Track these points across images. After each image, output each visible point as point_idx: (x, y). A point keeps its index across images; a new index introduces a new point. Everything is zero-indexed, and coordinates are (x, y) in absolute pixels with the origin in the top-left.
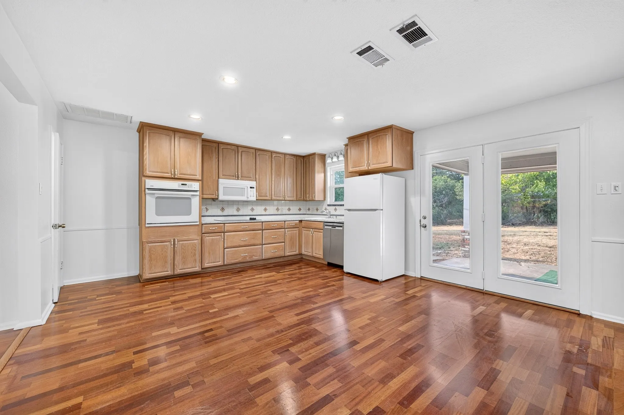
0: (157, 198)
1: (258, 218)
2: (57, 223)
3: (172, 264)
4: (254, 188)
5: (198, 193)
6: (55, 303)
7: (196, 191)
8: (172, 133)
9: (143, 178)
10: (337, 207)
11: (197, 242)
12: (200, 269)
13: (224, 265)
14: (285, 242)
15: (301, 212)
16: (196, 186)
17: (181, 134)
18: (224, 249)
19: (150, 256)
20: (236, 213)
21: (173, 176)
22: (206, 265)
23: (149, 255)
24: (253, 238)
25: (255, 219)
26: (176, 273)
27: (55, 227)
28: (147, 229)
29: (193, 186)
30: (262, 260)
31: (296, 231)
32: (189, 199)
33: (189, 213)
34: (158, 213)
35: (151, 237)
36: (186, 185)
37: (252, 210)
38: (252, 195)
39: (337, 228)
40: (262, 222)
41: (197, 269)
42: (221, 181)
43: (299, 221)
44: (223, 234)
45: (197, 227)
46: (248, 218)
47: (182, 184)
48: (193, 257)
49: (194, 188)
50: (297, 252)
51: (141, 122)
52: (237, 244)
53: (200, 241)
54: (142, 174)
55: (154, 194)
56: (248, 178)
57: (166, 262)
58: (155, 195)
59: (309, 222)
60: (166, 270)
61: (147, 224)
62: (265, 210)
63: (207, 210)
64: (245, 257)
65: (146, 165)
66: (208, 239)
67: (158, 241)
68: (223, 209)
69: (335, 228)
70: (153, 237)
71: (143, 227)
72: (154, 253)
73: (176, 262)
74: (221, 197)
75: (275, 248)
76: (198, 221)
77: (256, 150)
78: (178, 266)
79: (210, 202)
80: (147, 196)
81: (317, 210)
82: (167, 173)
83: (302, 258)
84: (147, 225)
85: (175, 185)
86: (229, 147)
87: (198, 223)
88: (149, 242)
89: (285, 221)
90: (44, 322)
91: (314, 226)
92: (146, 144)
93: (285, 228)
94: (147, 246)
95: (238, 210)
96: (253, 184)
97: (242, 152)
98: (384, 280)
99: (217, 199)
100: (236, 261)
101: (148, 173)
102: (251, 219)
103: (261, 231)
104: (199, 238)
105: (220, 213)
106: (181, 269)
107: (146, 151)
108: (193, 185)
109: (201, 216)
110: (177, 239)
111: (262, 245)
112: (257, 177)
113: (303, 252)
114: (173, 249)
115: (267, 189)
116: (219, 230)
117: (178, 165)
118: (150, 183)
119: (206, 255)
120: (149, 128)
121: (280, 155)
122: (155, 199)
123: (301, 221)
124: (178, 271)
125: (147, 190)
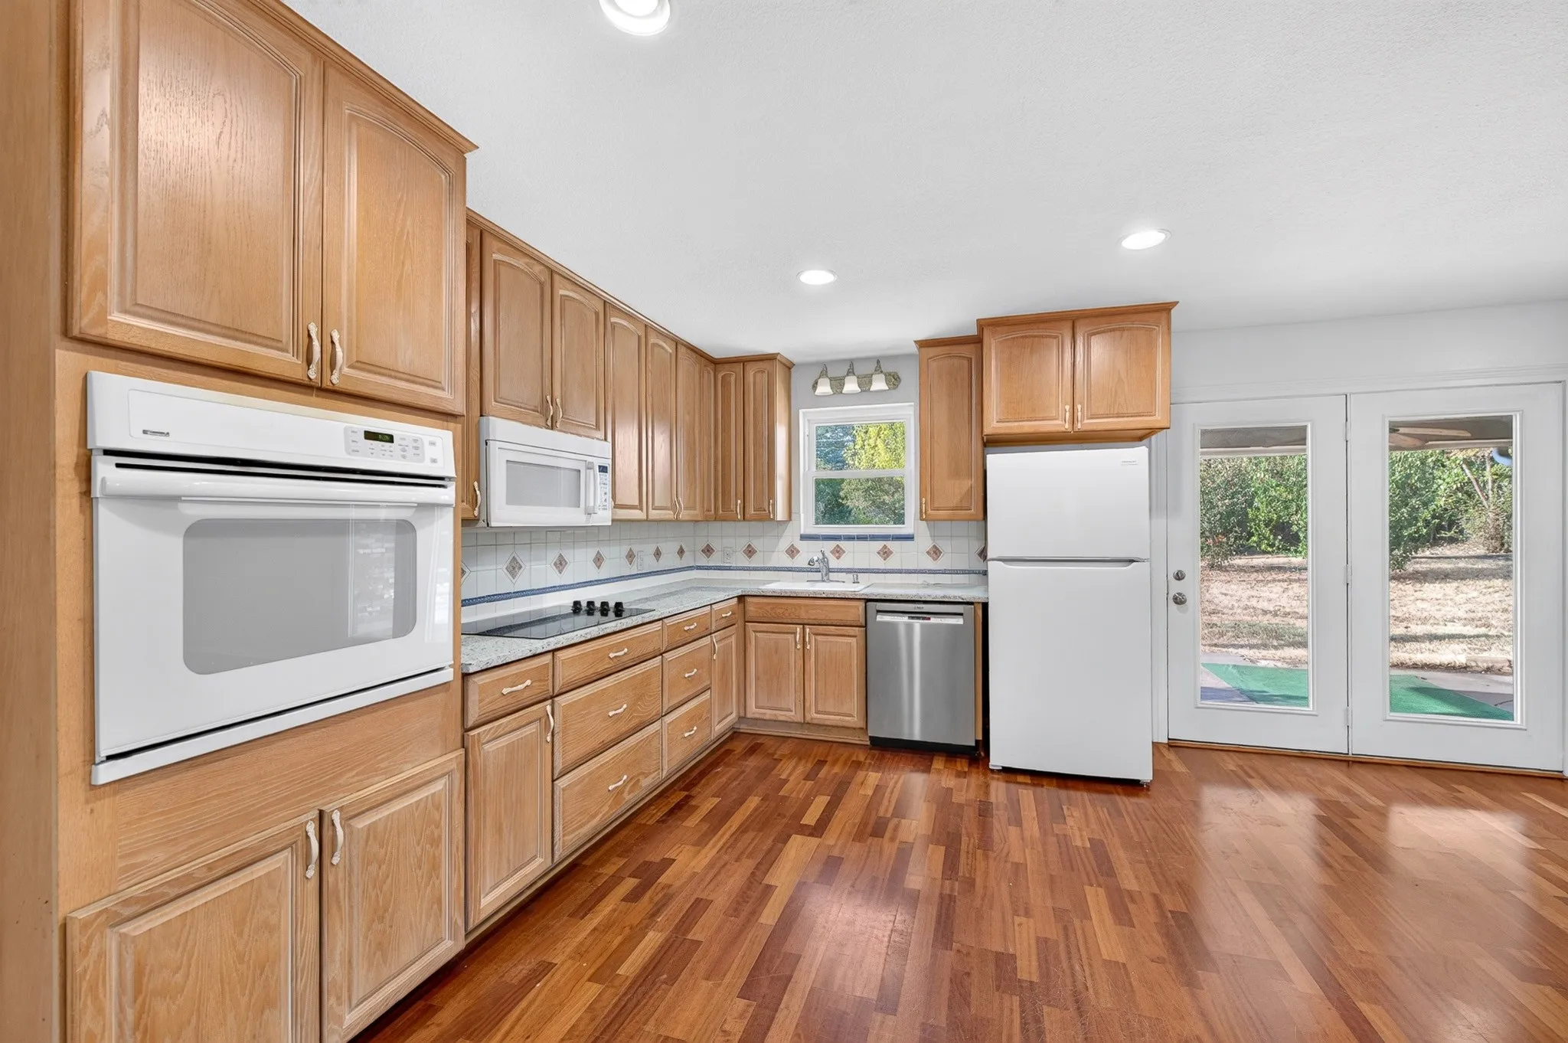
0: (197, 531)
3: (311, 988)
4: (606, 469)
5: (446, 493)
7: (435, 481)
8: (305, 64)
10: (843, 544)
11: (443, 790)
12: (460, 944)
13: (554, 866)
14: (711, 689)
16: (441, 449)
17: (363, 94)
18: (554, 780)
21: (313, 374)
22: (483, 906)
23: (130, 1014)
28: (106, 804)
29: (429, 452)
30: (664, 781)
31: (732, 639)
32: (408, 528)
34: (209, 654)
35: (141, 858)
36: (390, 439)
38: (602, 503)
39: (934, 620)
40: (662, 620)
41: (447, 947)
42: (491, 426)
43: (737, 596)
45: (439, 697)
47: (370, 436)
48: (427, 884)
49: (434, 461)
50: (734, 715)
52: (596, 744)
53: (457, 777)
55: (175, 499)
58: (181, 505)
59: (786, 600)
61: (110, 758)
64: (619, 792)
66: (491, 753)
67: (210, 867)
69: (929, 619)
70: (160, 855)
71: (72, 796)
72: (179, 977)
74: (501, 512)
75: (692, 718)
76: (449, 660)
77: (606, 305)
78: (345, 991)
80: (105, 515)
81: (750, 552)
82: (279, 345)
83: (737, 732)
84: (106, 773)
86: (520, 262)
87: (447, 675)
88: (127, 912)
89: (711, 605)
91: (804, 615)
93: (711, 633)
94: (114, 953)
97: (563, 299)
99: (488, 520)
100: (593, 822)
103: (660, 660)
104: (456, 759)
106: (361, 1002)
108: (426, 443)
110: (341, 809)
111: (663, 717)
112: (609, 422)
114: (313, 886)
116: (537, 690)
119: (486, 846)
121: (666, 344)
122: (174, 546)
123: (746, 597)
124: (350, 1019)
125: (102, 469)
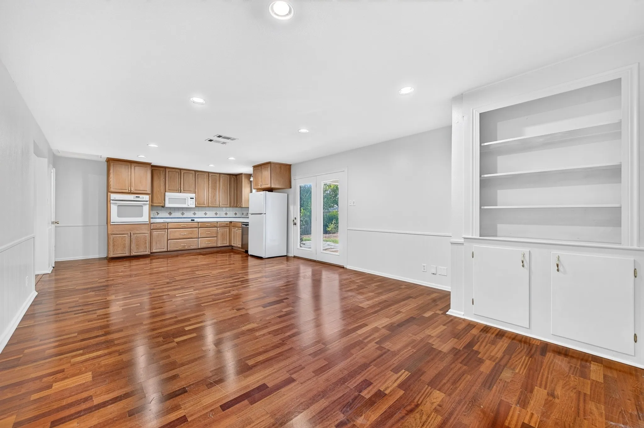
0: (118, 206)
1: (196, 220)
2: (54, 221)
3: (129, 249)
4: (193, 198)
5: (148, 203)
6: (53, 267)
7: (147, 201)
8: (129, 164)
9: (109, 193)
11: (148, 235)
12: (150, 253)
13: (168, 251)
14: (217, 237)
15: (237, 216)
16: (147, 198)
17: (135, 164)
18: (168, 240)
19: (113, 243)
20: (181, 216)
21: (130, 192)
22: (154, 251)
24: (191, 234)
25: (194, 220)
26: (132, 255)
27: (53, 223)
28: (112, 226)
29: (145, 198)
30: (198, 249)
31: (227, 230)
32: (142, 206)
33: (141, 215)
34: (119, 215)
35: (114, 231)
36: (139, 197)
37: (195, 214)
38: (191, 204)
40: (198, 222)
41: (148, 253)
42: (167, 193)
43: (230, 222)
44: (167, 230)
45: (147, 225)
46: (190, 219)
47: (136, 197)
48: (144, 245)
50: (228, 244)
51: (107, 158)
52: (178, 237)
53: (149, 235)
54: (108, 191)
56: (189, 191)
57: (125, 247)
58: (117, 204)
59: (239, 223)
60: (125, 252)
62: (206, 214)
63: (158, 214)
64: (185, 246)
65: (111, 185)
66: (155, 233)
67: (119, 233)
68: (170, 214)
70: (116, 231)
71: (109, 224)
72: (116, 241)
73: (131, 248)
74: (167, 205)
75: (209, 241)
76: (148, 221)
77: (195, 171)
78: (133, 251)
79: (160, 208)
80: (111, 204)
82: (126, 190)
83: (232, 249)
84: (111, 223)
85: (132, 197)
86: (174, 170)
87: (148, 223)
88: (113, 234)
89: (217, 222)
90: (50, 272)
91: (237, 225)
92: (111, 171)
93: (217, 227)
94: (112, 237)
95: (183, 214)
96: (193, 195)
97: (184, 173)
98: (267, 257)
99: (165, 206)
100: (177, 249)
101: (112, 190)
102: (192, 220)
103: (197, 229)
104: (149, 232)
105: (168, 216)
106: (135, 253)
107: (112, 175)
109: (150, 218)
110: (133, 233)
111: (198, 238)
112: (196, 190)
113: (233, 245)
114: (129, 239)
115: (205, 199)
116: (164, 227)
117: (133, 184)
118: (113, 196)
119: (154, 244)
120: (113, 161)
121: (216, 175)
123: (231, 222)
124: (133, 254)
125: (111, 201)
